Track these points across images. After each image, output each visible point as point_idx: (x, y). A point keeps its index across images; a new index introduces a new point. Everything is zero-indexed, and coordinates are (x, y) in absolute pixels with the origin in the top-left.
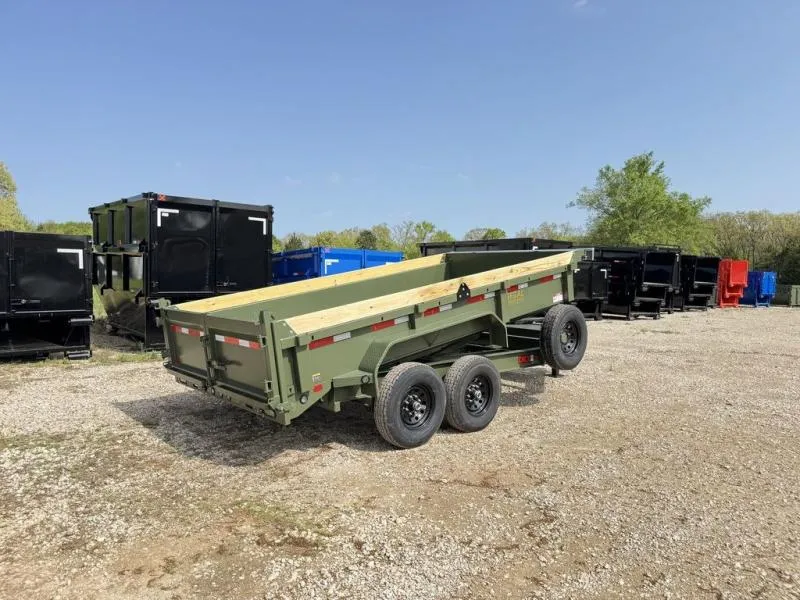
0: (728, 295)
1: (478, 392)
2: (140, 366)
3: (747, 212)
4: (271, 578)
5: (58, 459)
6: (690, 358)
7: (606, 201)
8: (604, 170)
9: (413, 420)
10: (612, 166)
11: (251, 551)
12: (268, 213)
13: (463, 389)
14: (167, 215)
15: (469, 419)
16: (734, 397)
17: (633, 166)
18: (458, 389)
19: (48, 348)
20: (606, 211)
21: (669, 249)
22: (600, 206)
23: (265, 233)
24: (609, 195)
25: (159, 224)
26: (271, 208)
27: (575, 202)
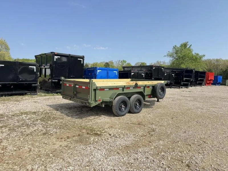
0: (208, 82)
1: (138, 104)
2: (50, 97)
3: (215, 59)
4: (91, 140)
5: (36, 117)
6: (194, 98)
7: (175, 55)
8: (174, 46)
9: (122, 110)
11: (86, 135)
12: (83, 58)
13: (134, 103)
14: (57, 58)
15: (135, 110)
16: (204, 107)
17: (183, 45)
18: (133, 103)
19: (26, 92)
20: (175, 58)
21: (191, 69)
22: (173, 57)
23: (82, 63)
24: (176, 53)
25: (55, 60)
26: (84, 56)
27: (166, 55)
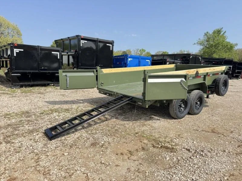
1: (198, 102)
7: (206, 43)
8: (206, 33)
9: (181, 110)
10: (209, 32)
11: (153, 149)
12: (112, 43)
13: (195, 101)
15: (196, 111)
17: (216, 32)
19: (49, 83)
20: (206, 47)
22: (204, 45)
23: (111, 49)
24: (207, 41)
26: (113, 41)
27: (196, 43)
